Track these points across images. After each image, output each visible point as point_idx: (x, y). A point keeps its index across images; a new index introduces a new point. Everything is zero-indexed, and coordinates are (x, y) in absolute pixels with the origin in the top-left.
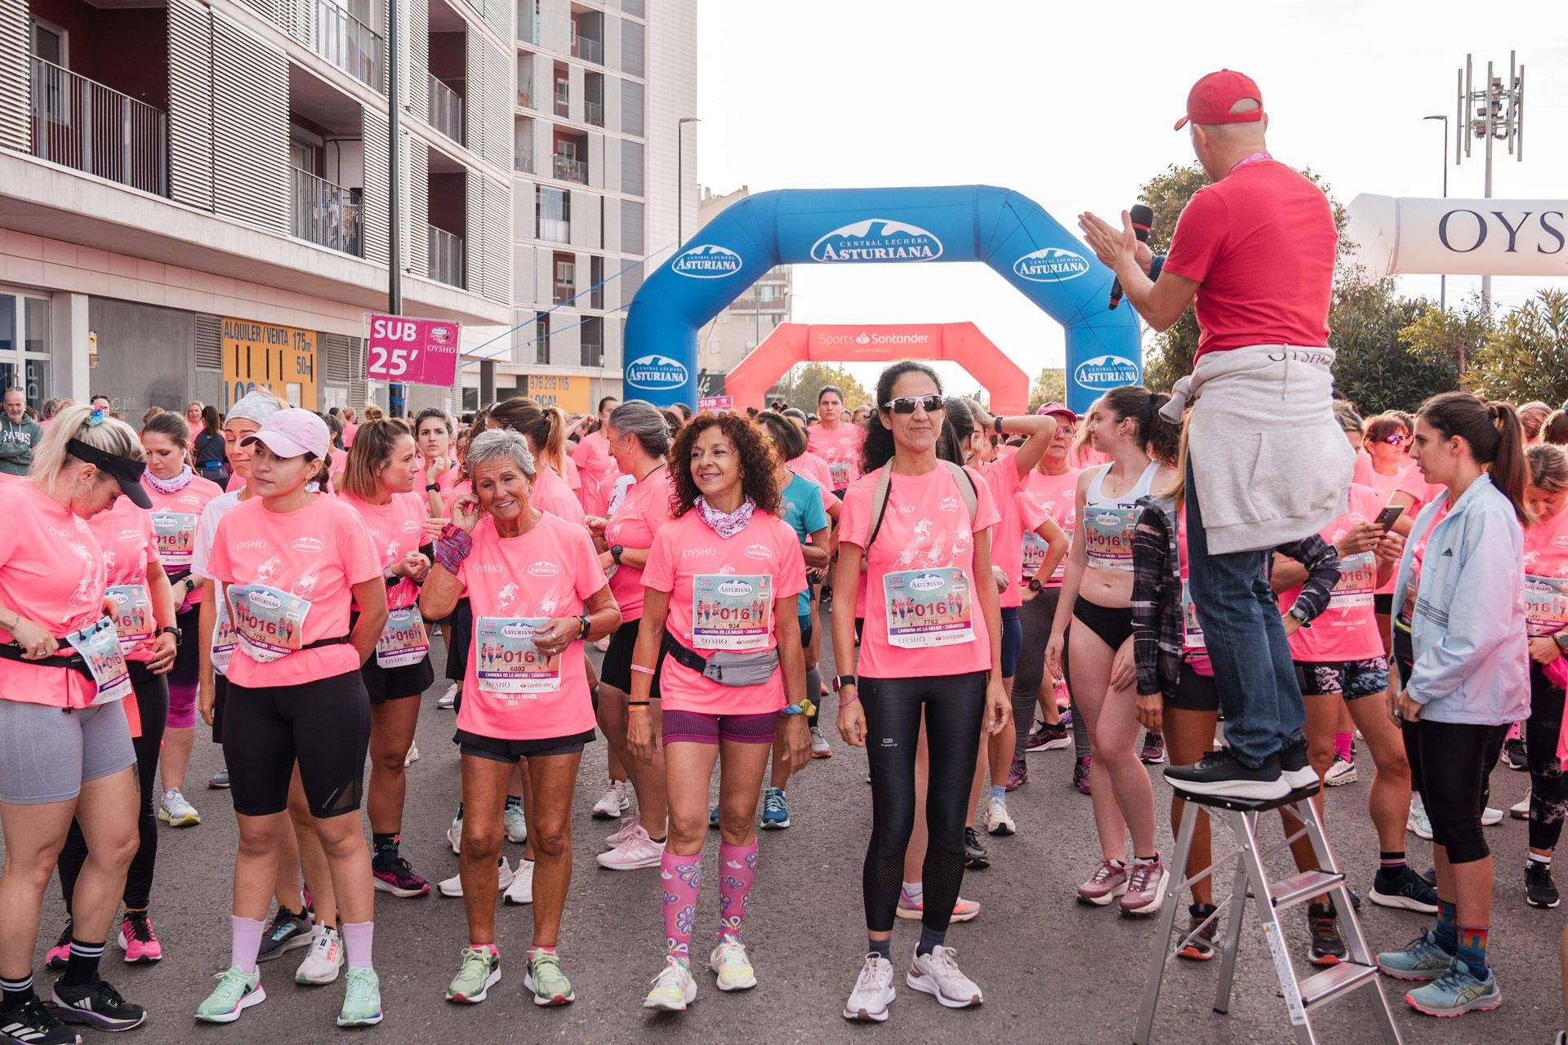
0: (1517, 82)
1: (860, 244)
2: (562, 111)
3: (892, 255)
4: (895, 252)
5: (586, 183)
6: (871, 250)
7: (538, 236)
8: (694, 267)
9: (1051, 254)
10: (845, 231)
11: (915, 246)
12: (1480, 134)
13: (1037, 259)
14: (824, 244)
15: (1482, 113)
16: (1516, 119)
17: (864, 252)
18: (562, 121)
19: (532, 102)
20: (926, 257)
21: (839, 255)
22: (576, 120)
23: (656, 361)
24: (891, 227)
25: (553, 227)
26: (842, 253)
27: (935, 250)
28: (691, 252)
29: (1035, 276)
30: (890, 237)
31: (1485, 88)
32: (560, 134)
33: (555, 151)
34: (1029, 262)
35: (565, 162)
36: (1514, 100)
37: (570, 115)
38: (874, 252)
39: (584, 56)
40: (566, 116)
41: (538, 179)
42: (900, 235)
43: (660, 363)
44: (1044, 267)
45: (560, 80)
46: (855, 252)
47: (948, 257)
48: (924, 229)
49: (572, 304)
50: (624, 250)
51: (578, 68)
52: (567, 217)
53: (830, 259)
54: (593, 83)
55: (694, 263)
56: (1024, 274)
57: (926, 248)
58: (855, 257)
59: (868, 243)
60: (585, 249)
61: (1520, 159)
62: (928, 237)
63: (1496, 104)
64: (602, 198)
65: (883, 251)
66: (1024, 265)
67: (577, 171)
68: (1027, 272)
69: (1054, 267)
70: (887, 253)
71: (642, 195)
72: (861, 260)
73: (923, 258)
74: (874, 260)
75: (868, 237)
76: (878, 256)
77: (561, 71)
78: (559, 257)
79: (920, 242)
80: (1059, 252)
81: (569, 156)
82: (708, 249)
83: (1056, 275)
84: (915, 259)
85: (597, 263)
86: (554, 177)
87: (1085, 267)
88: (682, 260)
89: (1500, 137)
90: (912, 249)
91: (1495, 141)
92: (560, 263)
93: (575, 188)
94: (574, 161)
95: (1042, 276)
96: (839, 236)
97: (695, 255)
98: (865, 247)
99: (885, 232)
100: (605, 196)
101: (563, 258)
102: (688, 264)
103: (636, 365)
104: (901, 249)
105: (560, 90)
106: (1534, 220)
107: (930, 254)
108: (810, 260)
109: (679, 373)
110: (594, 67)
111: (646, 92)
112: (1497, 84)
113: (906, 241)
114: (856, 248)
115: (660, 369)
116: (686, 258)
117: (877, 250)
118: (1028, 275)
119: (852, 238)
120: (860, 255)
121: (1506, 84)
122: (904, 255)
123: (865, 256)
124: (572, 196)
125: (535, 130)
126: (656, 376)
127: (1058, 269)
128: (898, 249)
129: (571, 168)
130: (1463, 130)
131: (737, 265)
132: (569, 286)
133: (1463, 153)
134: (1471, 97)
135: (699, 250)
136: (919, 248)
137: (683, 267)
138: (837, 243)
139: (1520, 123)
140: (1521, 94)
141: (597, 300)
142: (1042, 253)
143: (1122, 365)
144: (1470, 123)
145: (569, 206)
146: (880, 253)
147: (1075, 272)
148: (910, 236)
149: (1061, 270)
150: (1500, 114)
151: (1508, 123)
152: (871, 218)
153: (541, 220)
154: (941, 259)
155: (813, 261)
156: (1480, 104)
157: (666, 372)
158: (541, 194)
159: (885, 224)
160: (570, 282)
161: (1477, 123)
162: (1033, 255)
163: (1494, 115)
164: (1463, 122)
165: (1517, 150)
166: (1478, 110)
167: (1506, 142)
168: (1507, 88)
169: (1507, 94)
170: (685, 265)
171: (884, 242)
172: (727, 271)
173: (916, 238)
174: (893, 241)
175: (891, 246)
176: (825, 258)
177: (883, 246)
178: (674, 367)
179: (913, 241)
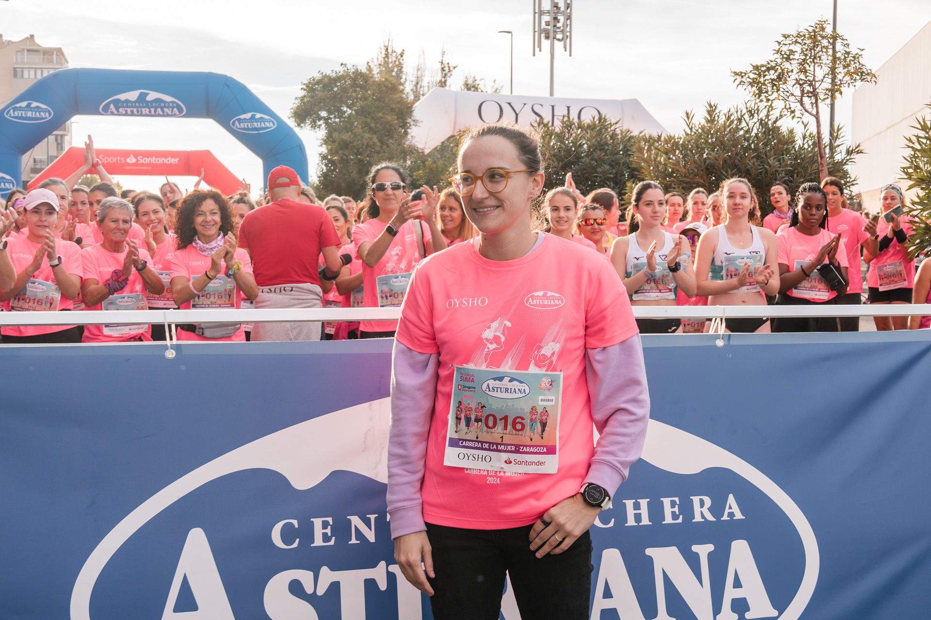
0: (568, 6)
1: (132, 105)
3: (153, 113)
4: (155, 111)
6: (140, 109)
8: (20, 115)
9: (253, 116)
10: (122, 97)
11: (168, 107)
12: (547, 37)
13: (245, 119)
14: (109, 104)
15: (548, 24)
16: (568, 29)
17: (135, 110)
21: (118, 111)
24: (152, 96)
26: (121, 110)
27: (181, 110)
28: (18, 105)
29: (244, 129)
30: (152, 102)
31: (549, 8)
34: (240, 121)
36: (566, 17)
38: (141, 110)
42: (158, 100)
44: (249, 124)
46: (129, 110)
47: (188, 115)
48: (174, 97)
53: (112, 114)
55: (20, 112)
56: (237, 128)
57: (175, 109)
58: (129, 112)
59: (137, 105)
61: (570, 55)
62: (176, 103)
63: (555, 19)
65: (148, 110)
66: (237, 122)
68: (239, 127)
69: (255, 124)
70: (150, 111)
72: (132, 114)
73: (174, 115)
74: (142, 115)
75: (137, 101)
76: (144, 113)
80: (258, 116)
82: (29, 104)
83: (256, 129)
84: (168, 115)
87: (274, 124)
88: (12, 111)
89: (559, 40)
90: (166, 110)
91: (556, 42)
95: (248, 129)
96: (118, 100)
97: (20, 107)
98: (135, 107)
99: (149, 98)
102: (16, 113)
104: (159, 110)
106: (528, 108)
107: (177, 113)
108: (99, 114)
109: (10, 183)
112: (556, 6)
113: (162, 105)
114: (130, 107)
116: (15, 109)
117: (143, 109)
118: (239, 129)
119: (127, 101)
120: (132, 112)
121: (562, 5)
122: (161, 113)
123: (135, 112)
127: (257, 125)
128: (157, 109)
130: (537, 34)
131: (50, 115)
133: (537, 49)
134: (541, 13)
135: (24, 104)
136: (170, 109)
137: (12, 115)
138: (118, 104)
139: (570, 32)
140: (571, 13)
142: (248, 116)
144: (541, 30)
146: (145, 111)
147: (268, 128)
148: (164, 102)
149: (259, 126)
150: (559, 25)
151: (562, 32)
152: (139, 89)
154: (185, 116)
156: (546, 18)
159: (148, 94)
161: (546, 29)
162: (242, 117)
163: (555, 26)
164: (537, 29)
165: (569, 49)
166: (546, 22)
167: (562, 43)
168: (562, 9)
169: (563, 13)
170: (14, 114)
171: (148, 104)
172: (43, 118)
173: (169, 103)
174: (154, 104)
175: (152, 107)
176: (109, 113)
177: (147, 107)
178: (6, 179)
179: (167, 105)
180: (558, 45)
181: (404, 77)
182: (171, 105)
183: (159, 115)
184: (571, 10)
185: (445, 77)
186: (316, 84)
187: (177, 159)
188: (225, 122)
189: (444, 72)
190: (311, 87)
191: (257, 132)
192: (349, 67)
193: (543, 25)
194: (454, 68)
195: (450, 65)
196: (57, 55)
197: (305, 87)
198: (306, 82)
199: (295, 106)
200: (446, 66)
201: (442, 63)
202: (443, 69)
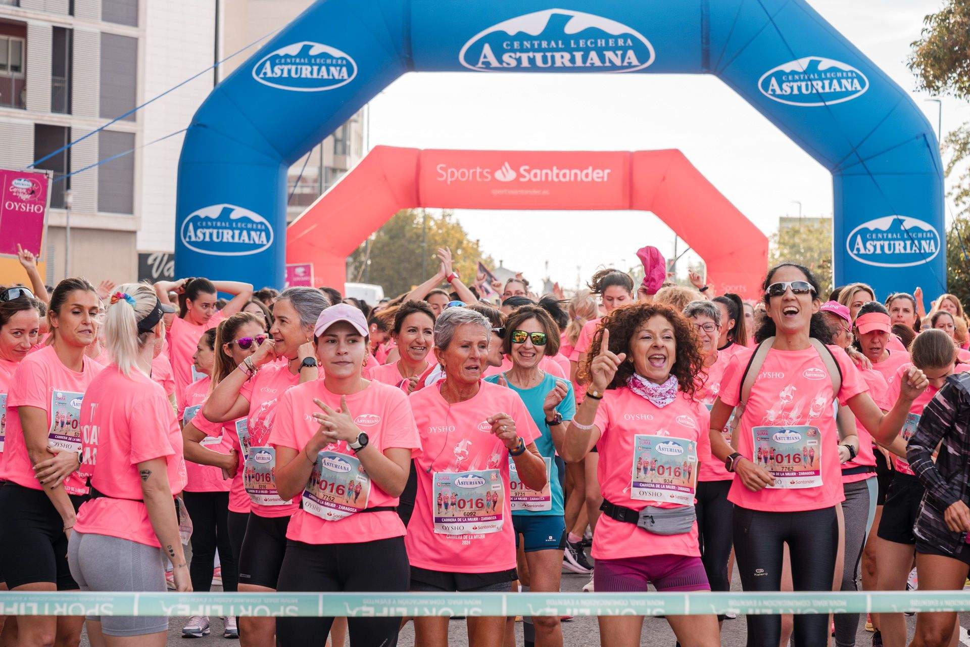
1: (532, 45)
3: (579, 62)
4: (585, 59)
6: (549, 55)
8: (285, 75)
9: (813, 65)
10: (511, 26)
11: (614, 49)
13: (793, 73)
14: (479, 44)
17: (539, 57)
20: (630, 66)
21: (500, 61)
23: (226, 213)
24: (579, 21)
26: (506, 57)
27: (642, 55)
28: (282, 52)
29: (791, 97)
30: (577, 36)
34: (781, 77)
38: (553, 57)
42: (593, 33)
43: (234, 216)
44: (803, 84)
46: (524, 57)
47: (658, 68)
48: (629, 25)
53: (488, 67)
55: (286, 68)
56: (774, 95)
57: (631, 54)
58: (525, 63)
59: (544, 44)
62: (634, 39)
65: (567, 56)
66: (774, 81)
68: (778, 92)
69: (818, 85)
70: (573, 60)
72: (533, 68)
73: (627, 68)
74: (553, 69)
75: (544, 35)
76: (558, 64)
79: (622, 44)
80: (825, 64)
82: (306, 49)
83: (820, 97)
84: (613, 68)
87: (863, 84)
88: (268, 65)
90: (609, 54)
95: (801, 97)
96: (502, 35)
97: (287, 56)
98: (539, 50)
99: (571, 28)
102: (277, 69)
103: (197, 218)
104: (593, 55)
107: (635, 61)
108: (456, 67)
109: (261, 231)
113: (601, 43)
114: (527, 51)
115: (232, 225)
116: (274, 61)
117: (558, 55)
118: (779, 96)
119: (522, 36)
120: (532, 61)
122: (598, 63)
123: (539, 62)
126: (227, 236)
127: (823, 87)
128: (589, 54)
131: (350, 73)
135: (294, 49)
136: (619, 53)
137: (269, 74)
138: (499, 43)
142: (801, 64)
143: (916, 229)
146: (562, 58)
147: (848, 93)
148: (606, 36)
149: (827, 90)
152: (551, 8)
155: (460, 68)
157: (241, 230)
159: (569, 18)
162: (787, 67)
170: (273, 71)
171: (569, 43)
172: (334, 81)
173: (616, 38)
175: (578, 49)
176: (480, 65)
177: (566, 49)
178: (253, 222)
179: (611, 42)
182: (621, 42)
183: (593, 69)
188: (745, 83)
191: (822, 104)
199: (927, 36)
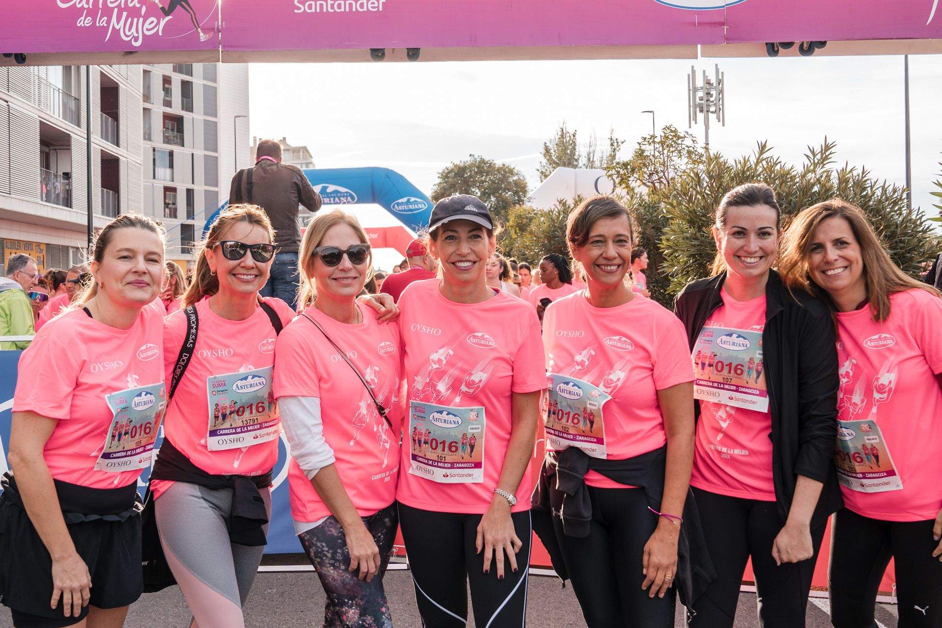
0: (720, 82)
2: (168, 104)
3: (332, 202)
4: (334, 200)
5: (183, 145)
7: (154, 177)
9: (409, 200)
11: (343, 197)
12: (701, 111)
13: (402, 203)
15: (701, 99)
16: (721, 103)
18: (168, 110)
19: (150, 99)
22: (176, 109)
24: (331, 188)
25: (163, 172)
27: (353, 199)
29: (402, 211)
30: (331, 193)
31: (702, 85)
32: (167, 117)
33: (164, 127)
34: (398, 204)
35: (170, 133)
36: (719, 92)
37: (173, 107)
39: (181, 72)
40: (171, 107)
41: (154, 145)
42: (336, 192)
44: (406, 206)
45: (167, 86)
47: (359, 202)
48: (348, 188)
49: (176, 217)
50: (206, 184)
51: (177, 79)
52: (171, 166)
54: (187, 87)
56: (396, 210)
57: (349, 198)
60: (183, 185)
61: (723, 125)
62: (350, 193)
63: (708, 94)
64: (193, 154)
65: (328, 199)
66: (396, 205)
67: (177, 139)
69: (410, 206)
70: (330, 201)
71: (216, 151)
73: (349, 202)
74: (324, 203)
75: (320, 193)
76: (326, 202)
77: (167, 80)
78: (167, 189)
79: (346, 195)
80: (413, 199)
81: (173, 130)
83: (411, 210)
84: (344, 203)
85: (190, 193)
86: (164, 143)
87: (425, 205)
89: (712, 112)
90: (342, 198)
91: (710, 114)
92: (168, 193)
93: (176, 149)
94: (175, 133)
95: (405, 211)
99: (329, 190)
100: (194, 153)
101: (169, 190)
104: (337, 199)
105: (167, 91)
107: (351, 200)
110: (187, 78)
111: (218, 91)
112: (708, 83)
113: (339, 195)
117: (325, 199)
118: (398, 210)
121: (714, 82)
122: (338, 201)
124: (174, 154)
125: (152, 116)
127: (412, 207)
128: (335, 198)
129: (174, 137)
130: (691, 108)
132: (174, 206)
133: (693, 122)
134: (695, 90)
136: (345, 198)
139: (723, 105)
140: (722, 89)
141: (190, 214)
142: (405, 200)
144: (695, 104)
145: (172, 160)
147: (420, 209)
148: (341, 193)
149: (414, 208)
150: (711, 99)
151: (716, 105)
152: (322, 183)
153: (156, 169)
154: (355, 203)
156: (700, 94)
158: (156, 153)
160: (174, 204)
161: (700, 104)
162: (400, 201)
163: (707, 101)
164: (691, 105)
165: (721, 120)
166: (699, 97)
167: (715, 115)
168: (714, 85)
169: (715, 88)
171: (329, 195)
173: (343, 193)
174: (333, 195)
175: (331, 197)
177: (328, 197)
179: (342, 195)
180: (712, 117)
181: (577, 154)
182: (345, 194)
183: (336, 204)
184: (723, 85)
185: (614, 152)
186: (448, 173)
187: (377, 235)
188: (387, 206)
189: (613, 147)
190: (445, 176)
191: (411, 213)
192: (476, 156)
193: (698, 101)
194: (622, 143)
195: (619, 140)
196: (303, 152)
197: (440, 175)
198: (441, 171)
200: (615, 141)
201: (611, 139)
202: (612, 145)
